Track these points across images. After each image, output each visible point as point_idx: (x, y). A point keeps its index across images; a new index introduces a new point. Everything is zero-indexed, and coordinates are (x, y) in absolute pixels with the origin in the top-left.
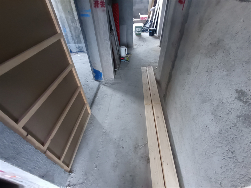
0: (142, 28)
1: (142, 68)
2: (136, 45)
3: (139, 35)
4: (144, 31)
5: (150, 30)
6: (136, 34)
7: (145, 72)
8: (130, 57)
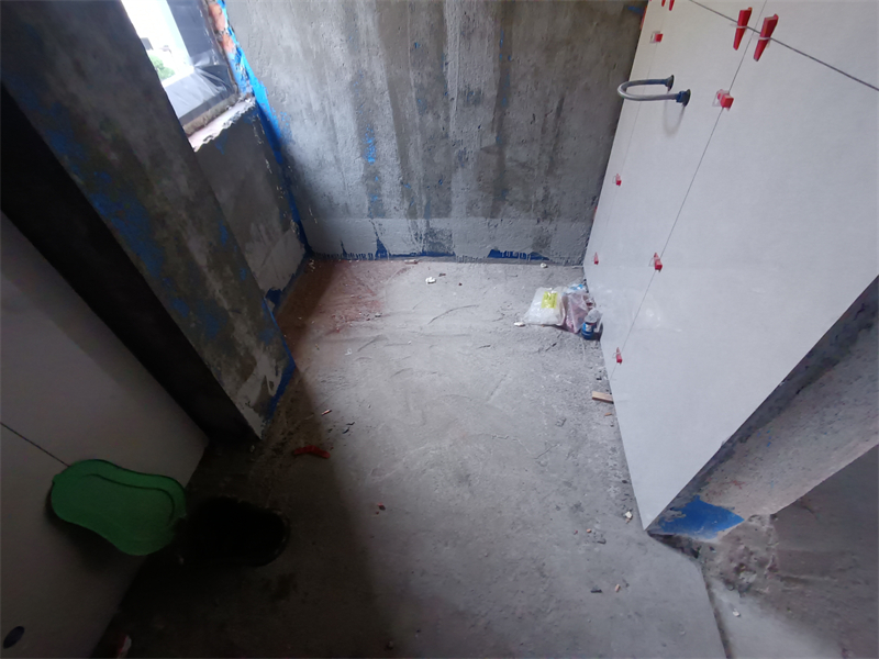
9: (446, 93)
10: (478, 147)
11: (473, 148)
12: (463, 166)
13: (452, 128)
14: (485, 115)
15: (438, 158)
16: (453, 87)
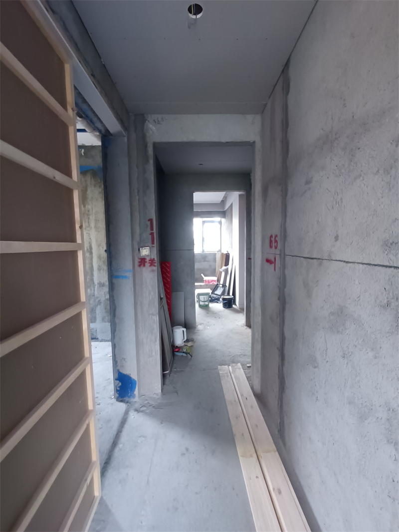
0: (210, 297)
1: (219, 367)
2: (201, 324)
3: (205, 307)
4: (213, 300)
5: (224, 299)
6: (200, 306)
7: (228, 376)
8: (192, 346)
9: (94, 283)
10: (104, 299)
11: (103, 299)
12: (100, 305)
13: (96, 293)
14: (106, 289)
15: (92, 302)
16: (96, 282)
